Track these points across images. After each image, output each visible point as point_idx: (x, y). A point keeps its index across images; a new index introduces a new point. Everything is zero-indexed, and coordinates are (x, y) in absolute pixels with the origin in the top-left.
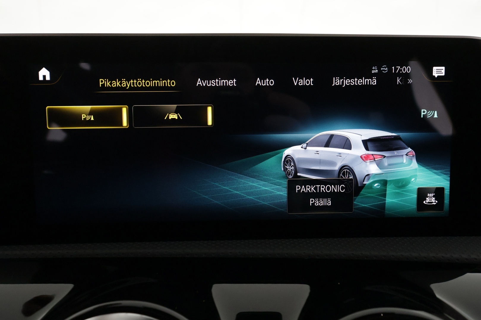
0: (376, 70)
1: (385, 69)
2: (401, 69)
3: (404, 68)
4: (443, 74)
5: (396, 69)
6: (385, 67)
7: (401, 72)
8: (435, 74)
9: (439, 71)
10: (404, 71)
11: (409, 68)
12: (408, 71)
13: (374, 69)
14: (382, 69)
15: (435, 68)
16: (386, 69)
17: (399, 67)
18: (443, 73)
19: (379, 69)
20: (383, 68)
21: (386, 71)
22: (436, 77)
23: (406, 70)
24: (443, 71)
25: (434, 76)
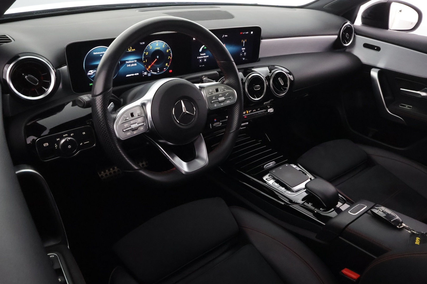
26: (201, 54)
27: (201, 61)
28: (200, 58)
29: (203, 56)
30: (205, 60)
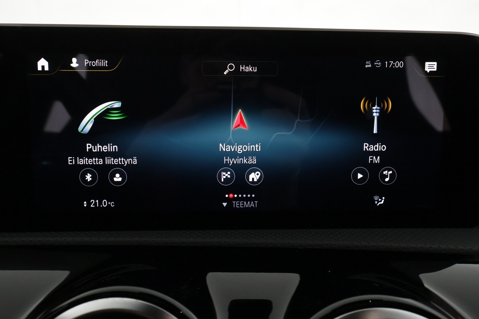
0: (369, 65)
1: (378, 64)
2: (394, 64)
3: (397, 63)
4: (435, 70)
5: (389, 64)
6: (378, 62)
7: (394, 67)
8: (427, 69)
9: (431, 66)
10: (397, 66)
11: (401, 63)
12: (401, 66)
13: (367, 63)
14: (375, 64)
15: (427, 64)
16: (380, 64)
17: (392, 62)
18: (435, 68)
19: (372, 64)
20: (377, 62)
21: (379, 65)
22: (428, 72)
23: (399, 64)
24: (435, 67)
25: (427, 71)
26: (89, 146)
27: (89, 177)
28: (85, 166)
29: (101, 155)
30: (118, 178)
